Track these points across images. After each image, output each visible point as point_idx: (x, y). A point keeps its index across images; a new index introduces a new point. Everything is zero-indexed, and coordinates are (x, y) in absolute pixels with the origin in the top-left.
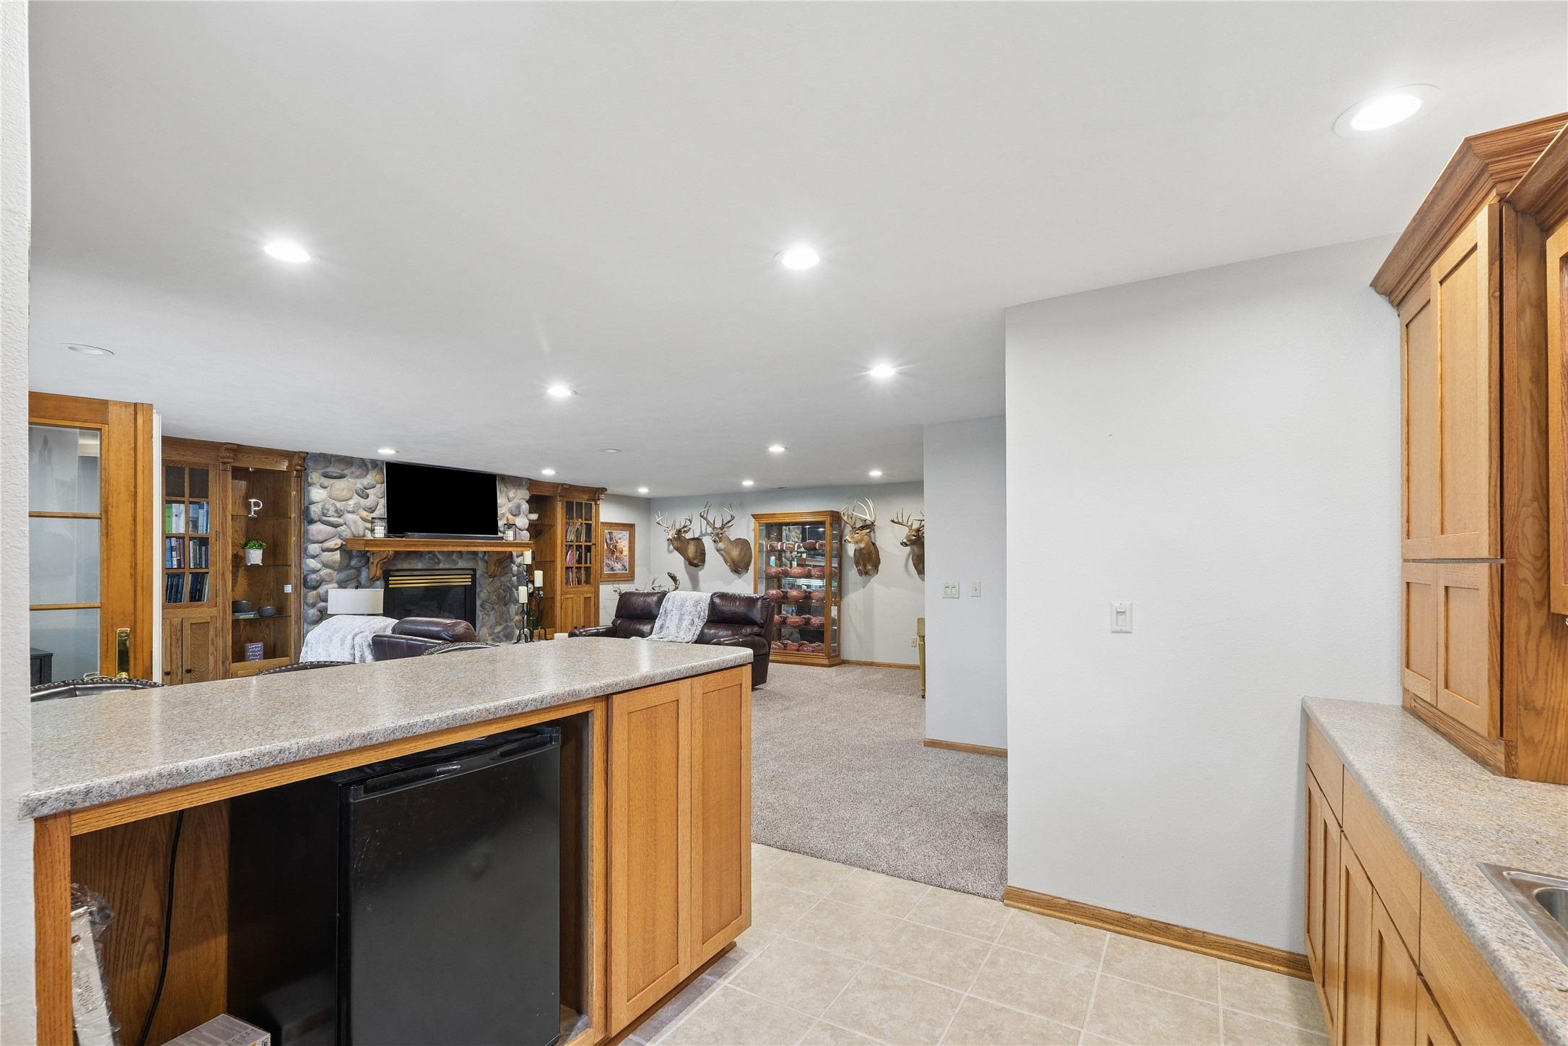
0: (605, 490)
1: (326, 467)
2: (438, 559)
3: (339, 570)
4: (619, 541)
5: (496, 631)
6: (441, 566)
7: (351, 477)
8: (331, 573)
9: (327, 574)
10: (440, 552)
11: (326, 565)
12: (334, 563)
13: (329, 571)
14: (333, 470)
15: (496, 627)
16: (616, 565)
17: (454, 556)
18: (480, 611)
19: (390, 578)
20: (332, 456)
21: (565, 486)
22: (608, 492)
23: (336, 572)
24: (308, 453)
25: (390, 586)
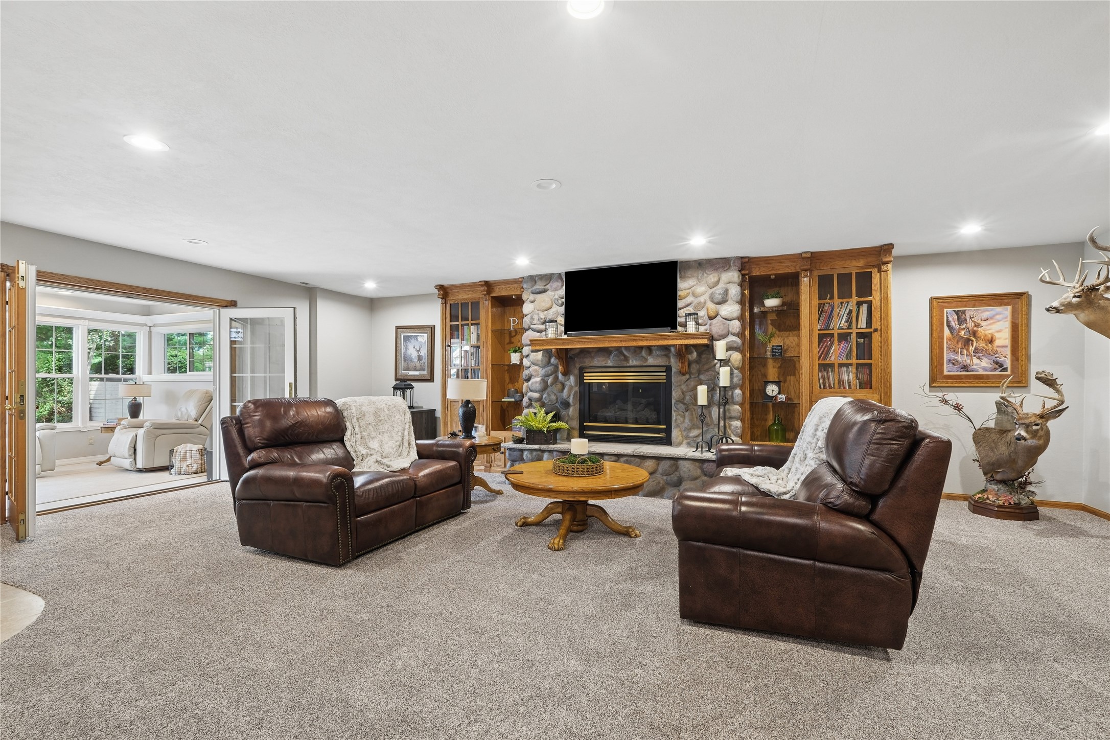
0: (887, 248)
1: (533, 286)
2: (625, 356)
3: (543, 367)
4: (983, 323)
5: (691, 435)
6: (631, 363)
7: (551, 291)
8: (536, 370)
9: (534, 370)
10: (627, 348)
11: (534, 364)
12: (538, 361)
13: (536, 367)
14: (539, 286)
15: (692, 431)
16: (976, 361)
17: (644, 353)
18: (675, 411)
19: (585, 374)
20: (536, 276)
21: (804, 255)
22: (895, 252)
23: (541, 369)
24: (523, 278)
25: (585, 381)
